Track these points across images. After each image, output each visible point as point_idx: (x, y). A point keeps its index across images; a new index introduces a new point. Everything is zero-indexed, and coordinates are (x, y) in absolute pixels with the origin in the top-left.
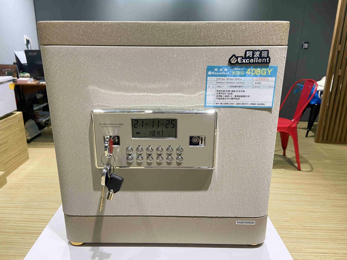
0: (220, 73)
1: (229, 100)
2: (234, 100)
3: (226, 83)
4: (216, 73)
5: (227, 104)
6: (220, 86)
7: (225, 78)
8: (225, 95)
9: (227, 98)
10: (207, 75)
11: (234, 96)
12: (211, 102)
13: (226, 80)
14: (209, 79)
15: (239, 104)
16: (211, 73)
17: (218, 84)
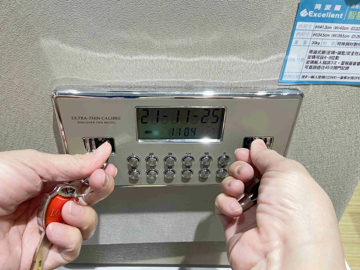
0: (324, 15)
1: (330, 71)
2: (339, 70)
3: (331, 36)
4: (315, 15)
5: (324, 77)
6: (318, 41)
7: (333, 25)
8: (324, 60)
9: (325, 65)
10: (298, 18)
11: (341, 63)
12: (293, 74)
13: (332, 30)
14: (301, 25)
15: (345, 78)
16: (307, 14)
17: (315, 37)
